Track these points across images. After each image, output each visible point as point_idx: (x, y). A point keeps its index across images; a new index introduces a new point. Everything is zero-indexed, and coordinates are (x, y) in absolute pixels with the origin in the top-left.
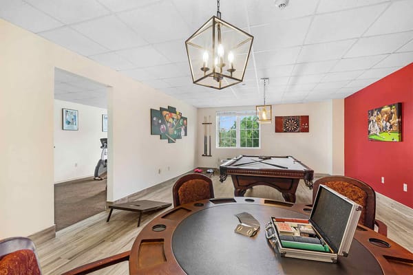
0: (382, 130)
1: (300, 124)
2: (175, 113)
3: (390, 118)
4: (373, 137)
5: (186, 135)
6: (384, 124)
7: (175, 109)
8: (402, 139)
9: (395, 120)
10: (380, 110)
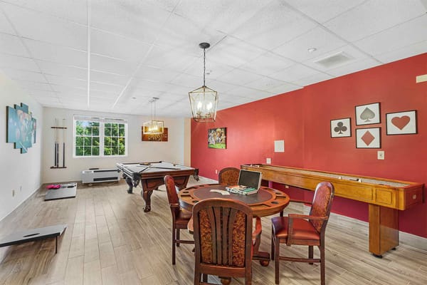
0: (217, 142)
1: (164, 136)
2: (27, 112)
3: (221, 135)
4: (212, 146)
5: (35, 142)
6: (217, 139)
7: (27, 107)
8: (226, 148)
9: (223, 137)
10: (215, 130)
